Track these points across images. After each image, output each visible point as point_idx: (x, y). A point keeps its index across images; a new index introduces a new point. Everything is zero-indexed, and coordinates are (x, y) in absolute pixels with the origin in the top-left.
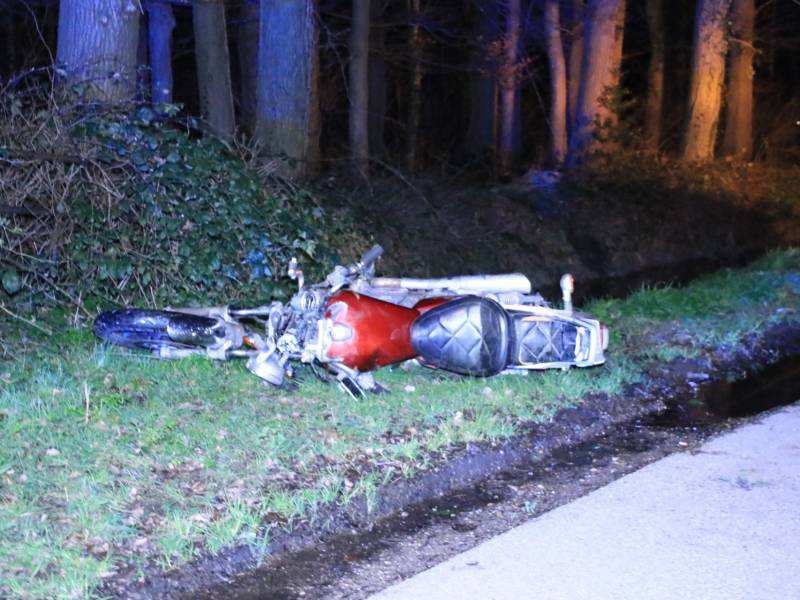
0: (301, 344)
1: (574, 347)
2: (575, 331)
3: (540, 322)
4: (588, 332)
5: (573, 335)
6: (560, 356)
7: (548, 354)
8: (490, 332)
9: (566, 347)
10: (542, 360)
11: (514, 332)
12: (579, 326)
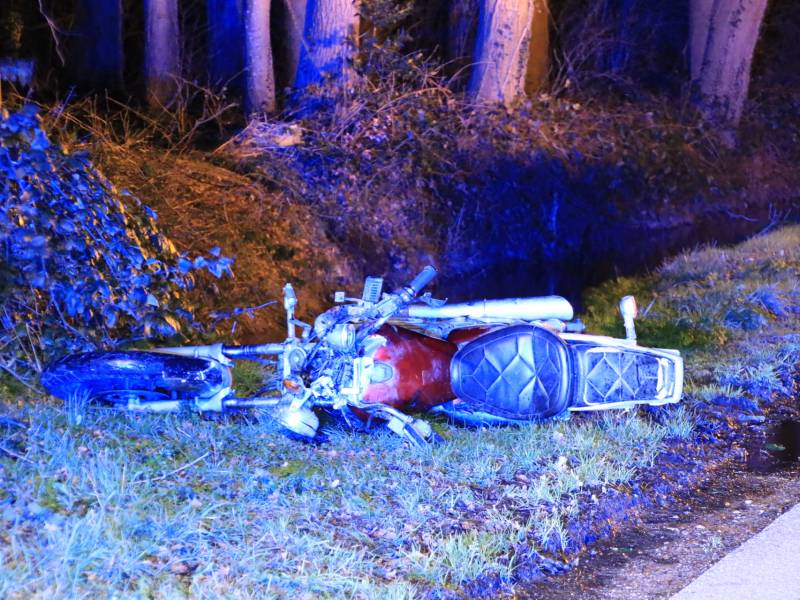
0: (336, 387)
1: (656, 381)
2: (656, 362)
3: (608, 354)
4: (673, 364)
5: (653, 368)
6: (634, 394)
7: (619, 391)
8: (547, 367)
9: (642, 382)
10: (610, 400)
11: (577, 366)
12: (660, 357)
